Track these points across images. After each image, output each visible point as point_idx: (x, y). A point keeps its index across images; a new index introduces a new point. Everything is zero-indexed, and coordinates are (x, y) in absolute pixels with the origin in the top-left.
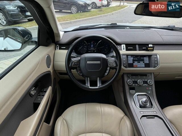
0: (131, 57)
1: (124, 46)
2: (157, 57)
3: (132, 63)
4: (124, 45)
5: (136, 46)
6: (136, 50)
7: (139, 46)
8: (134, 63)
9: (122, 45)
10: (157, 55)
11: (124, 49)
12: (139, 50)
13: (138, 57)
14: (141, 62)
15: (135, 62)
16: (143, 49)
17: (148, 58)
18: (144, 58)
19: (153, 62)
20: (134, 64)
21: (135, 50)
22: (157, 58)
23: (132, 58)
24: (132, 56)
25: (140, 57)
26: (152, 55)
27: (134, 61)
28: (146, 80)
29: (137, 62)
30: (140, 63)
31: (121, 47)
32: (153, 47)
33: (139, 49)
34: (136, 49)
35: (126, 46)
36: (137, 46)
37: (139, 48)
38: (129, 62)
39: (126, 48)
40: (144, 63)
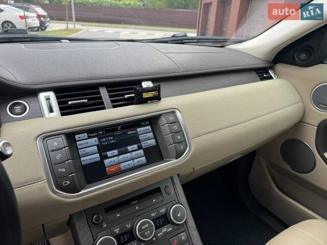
0: (89, 137)
1: (48, 99)
2: (176, 117)
3: (99, 159)
4: (51, 95)
5: (99, 93)
6: (104, 108)
7: (109, 92)
8: (107, 157)
9: (42, 96)
10: (174, 112)
11: (51, 110)
12: (114, 107)
13: (116, 130)
14: (130, 148)
15: (109, 154)
16: (125, 100)
17: (149, 127)
18: (138, 129)
19: (169, 138)
20: (107, 162)
21: (100, 106)
22: (176, 121)
23: (94, 141)
24: (92, 131)
25: (123, 128)
26: (159, 116)
27: (103, 149)
28: (163, 211)
29: (116, 152)
30: (127, 152)
31: (38, 101)
32: (157, 89)
33: (112, 102)
34: (102, 103)
35: (58, 98)
36: (104, 93)
37: (111, 96)
38: (86, 160)
39: (59, 103)
40: (140, 148)
